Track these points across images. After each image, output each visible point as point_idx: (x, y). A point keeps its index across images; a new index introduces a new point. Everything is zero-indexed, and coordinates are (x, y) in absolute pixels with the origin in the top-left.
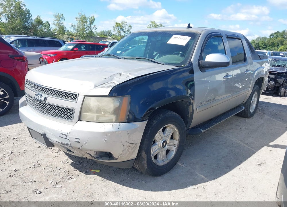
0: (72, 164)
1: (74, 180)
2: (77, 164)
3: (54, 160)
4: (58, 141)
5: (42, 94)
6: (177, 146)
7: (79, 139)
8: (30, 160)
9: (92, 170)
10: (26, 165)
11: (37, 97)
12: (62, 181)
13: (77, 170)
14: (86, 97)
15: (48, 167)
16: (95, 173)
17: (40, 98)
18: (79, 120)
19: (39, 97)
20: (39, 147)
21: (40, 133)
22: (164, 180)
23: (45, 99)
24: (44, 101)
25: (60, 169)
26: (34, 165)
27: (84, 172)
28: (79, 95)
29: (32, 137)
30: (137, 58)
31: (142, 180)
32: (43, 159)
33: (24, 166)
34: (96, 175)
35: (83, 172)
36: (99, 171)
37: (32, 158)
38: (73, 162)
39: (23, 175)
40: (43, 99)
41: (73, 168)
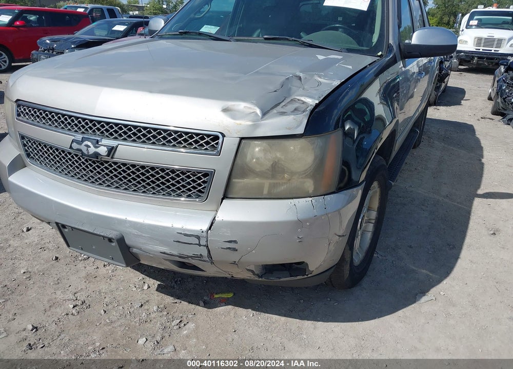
0: (160, 289)
1: (191, 326)
2: (174, 288)
3: (113, 286)
4: (168, 252)
5: (99, 139)
6: (373, 221)
7: (235, 242)
8: (54, 296)
9: (216, 296)
10: (53, 310)
11: (83, 147)
12: (167, 335)
13: (183, 302)
14: (243, 141)
15: (110, 306)
16: (227, 302)
17: (92, 150)
18: (225, 197)
19: (88, 146)
20: (57, 258)
21: (104, 237)
22: (367, 293)
23: (112, 150)
24: (108, 155)
25: (142, 305)
26: (72, 306)
27: (202, 303)
28: (224, 136)
29: (68, 246)
30: (266, 39)
31: (329, 299)
32: (84, 287)
33: (49, 313)
34: (230, 307)
35: (198, 304)
36: (231, 295)
37: (55, 290)
38: (159, 283)
39: (60, 337)
40: (103, 150)
41: (169, 299)
